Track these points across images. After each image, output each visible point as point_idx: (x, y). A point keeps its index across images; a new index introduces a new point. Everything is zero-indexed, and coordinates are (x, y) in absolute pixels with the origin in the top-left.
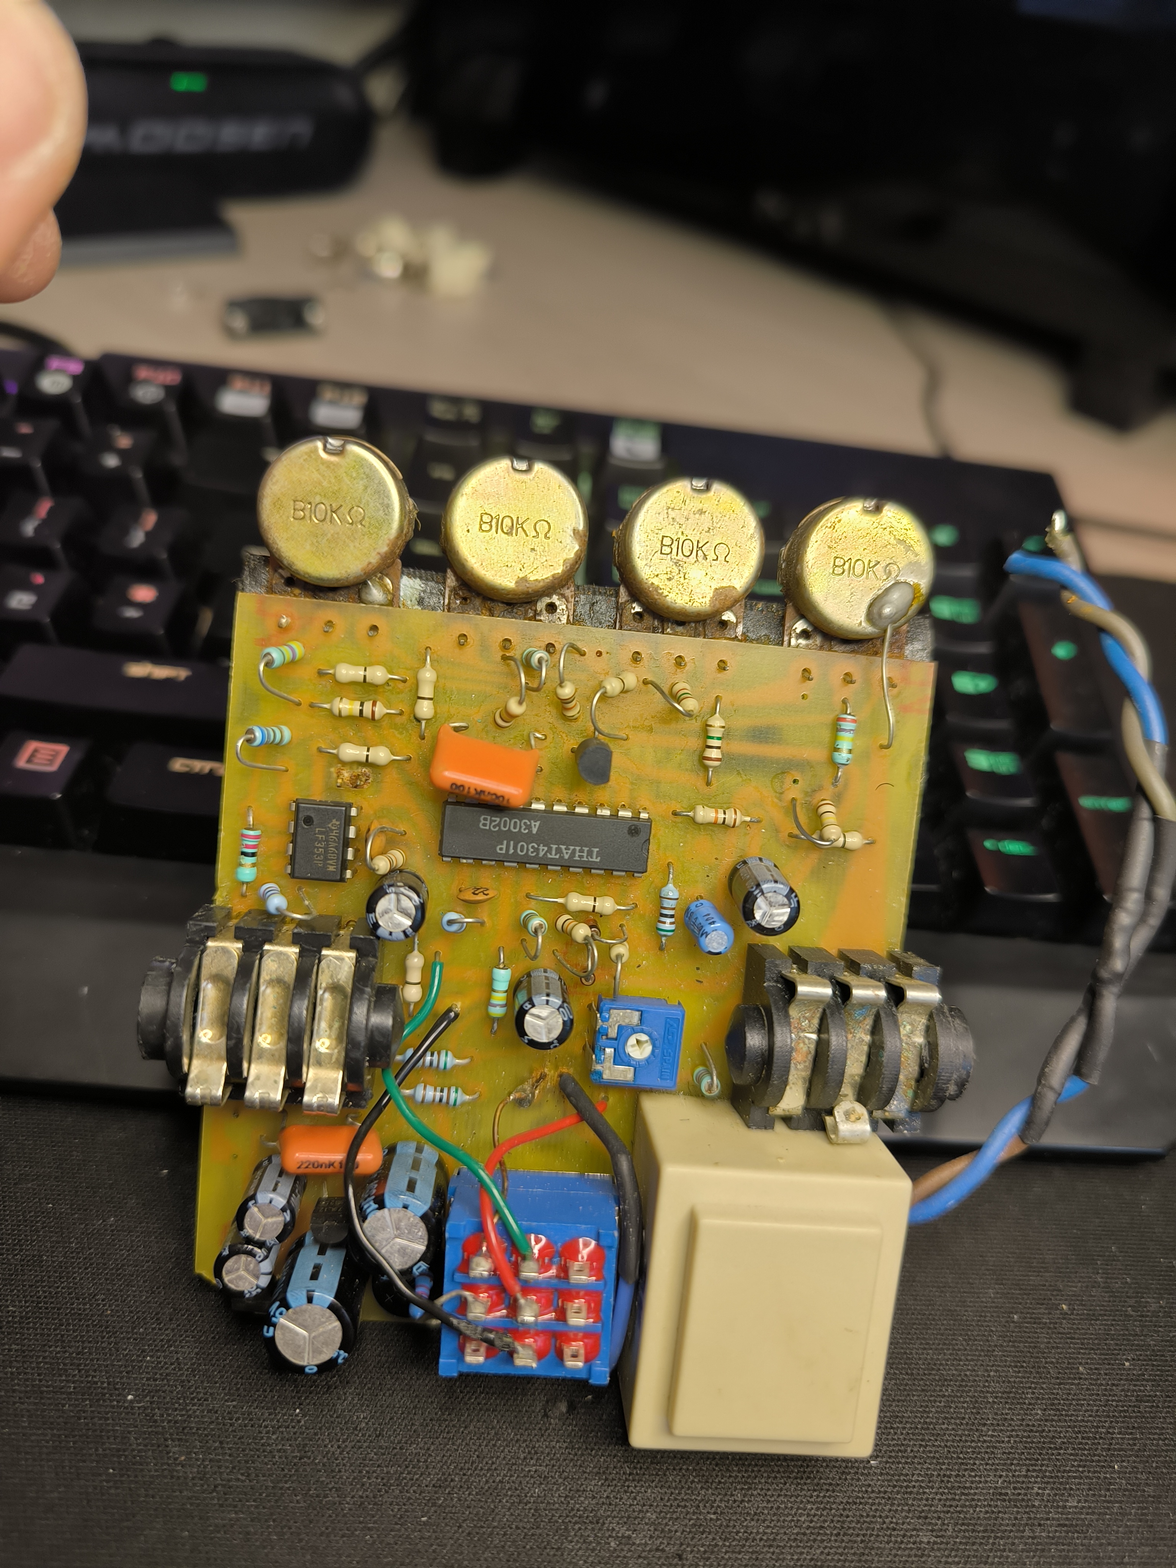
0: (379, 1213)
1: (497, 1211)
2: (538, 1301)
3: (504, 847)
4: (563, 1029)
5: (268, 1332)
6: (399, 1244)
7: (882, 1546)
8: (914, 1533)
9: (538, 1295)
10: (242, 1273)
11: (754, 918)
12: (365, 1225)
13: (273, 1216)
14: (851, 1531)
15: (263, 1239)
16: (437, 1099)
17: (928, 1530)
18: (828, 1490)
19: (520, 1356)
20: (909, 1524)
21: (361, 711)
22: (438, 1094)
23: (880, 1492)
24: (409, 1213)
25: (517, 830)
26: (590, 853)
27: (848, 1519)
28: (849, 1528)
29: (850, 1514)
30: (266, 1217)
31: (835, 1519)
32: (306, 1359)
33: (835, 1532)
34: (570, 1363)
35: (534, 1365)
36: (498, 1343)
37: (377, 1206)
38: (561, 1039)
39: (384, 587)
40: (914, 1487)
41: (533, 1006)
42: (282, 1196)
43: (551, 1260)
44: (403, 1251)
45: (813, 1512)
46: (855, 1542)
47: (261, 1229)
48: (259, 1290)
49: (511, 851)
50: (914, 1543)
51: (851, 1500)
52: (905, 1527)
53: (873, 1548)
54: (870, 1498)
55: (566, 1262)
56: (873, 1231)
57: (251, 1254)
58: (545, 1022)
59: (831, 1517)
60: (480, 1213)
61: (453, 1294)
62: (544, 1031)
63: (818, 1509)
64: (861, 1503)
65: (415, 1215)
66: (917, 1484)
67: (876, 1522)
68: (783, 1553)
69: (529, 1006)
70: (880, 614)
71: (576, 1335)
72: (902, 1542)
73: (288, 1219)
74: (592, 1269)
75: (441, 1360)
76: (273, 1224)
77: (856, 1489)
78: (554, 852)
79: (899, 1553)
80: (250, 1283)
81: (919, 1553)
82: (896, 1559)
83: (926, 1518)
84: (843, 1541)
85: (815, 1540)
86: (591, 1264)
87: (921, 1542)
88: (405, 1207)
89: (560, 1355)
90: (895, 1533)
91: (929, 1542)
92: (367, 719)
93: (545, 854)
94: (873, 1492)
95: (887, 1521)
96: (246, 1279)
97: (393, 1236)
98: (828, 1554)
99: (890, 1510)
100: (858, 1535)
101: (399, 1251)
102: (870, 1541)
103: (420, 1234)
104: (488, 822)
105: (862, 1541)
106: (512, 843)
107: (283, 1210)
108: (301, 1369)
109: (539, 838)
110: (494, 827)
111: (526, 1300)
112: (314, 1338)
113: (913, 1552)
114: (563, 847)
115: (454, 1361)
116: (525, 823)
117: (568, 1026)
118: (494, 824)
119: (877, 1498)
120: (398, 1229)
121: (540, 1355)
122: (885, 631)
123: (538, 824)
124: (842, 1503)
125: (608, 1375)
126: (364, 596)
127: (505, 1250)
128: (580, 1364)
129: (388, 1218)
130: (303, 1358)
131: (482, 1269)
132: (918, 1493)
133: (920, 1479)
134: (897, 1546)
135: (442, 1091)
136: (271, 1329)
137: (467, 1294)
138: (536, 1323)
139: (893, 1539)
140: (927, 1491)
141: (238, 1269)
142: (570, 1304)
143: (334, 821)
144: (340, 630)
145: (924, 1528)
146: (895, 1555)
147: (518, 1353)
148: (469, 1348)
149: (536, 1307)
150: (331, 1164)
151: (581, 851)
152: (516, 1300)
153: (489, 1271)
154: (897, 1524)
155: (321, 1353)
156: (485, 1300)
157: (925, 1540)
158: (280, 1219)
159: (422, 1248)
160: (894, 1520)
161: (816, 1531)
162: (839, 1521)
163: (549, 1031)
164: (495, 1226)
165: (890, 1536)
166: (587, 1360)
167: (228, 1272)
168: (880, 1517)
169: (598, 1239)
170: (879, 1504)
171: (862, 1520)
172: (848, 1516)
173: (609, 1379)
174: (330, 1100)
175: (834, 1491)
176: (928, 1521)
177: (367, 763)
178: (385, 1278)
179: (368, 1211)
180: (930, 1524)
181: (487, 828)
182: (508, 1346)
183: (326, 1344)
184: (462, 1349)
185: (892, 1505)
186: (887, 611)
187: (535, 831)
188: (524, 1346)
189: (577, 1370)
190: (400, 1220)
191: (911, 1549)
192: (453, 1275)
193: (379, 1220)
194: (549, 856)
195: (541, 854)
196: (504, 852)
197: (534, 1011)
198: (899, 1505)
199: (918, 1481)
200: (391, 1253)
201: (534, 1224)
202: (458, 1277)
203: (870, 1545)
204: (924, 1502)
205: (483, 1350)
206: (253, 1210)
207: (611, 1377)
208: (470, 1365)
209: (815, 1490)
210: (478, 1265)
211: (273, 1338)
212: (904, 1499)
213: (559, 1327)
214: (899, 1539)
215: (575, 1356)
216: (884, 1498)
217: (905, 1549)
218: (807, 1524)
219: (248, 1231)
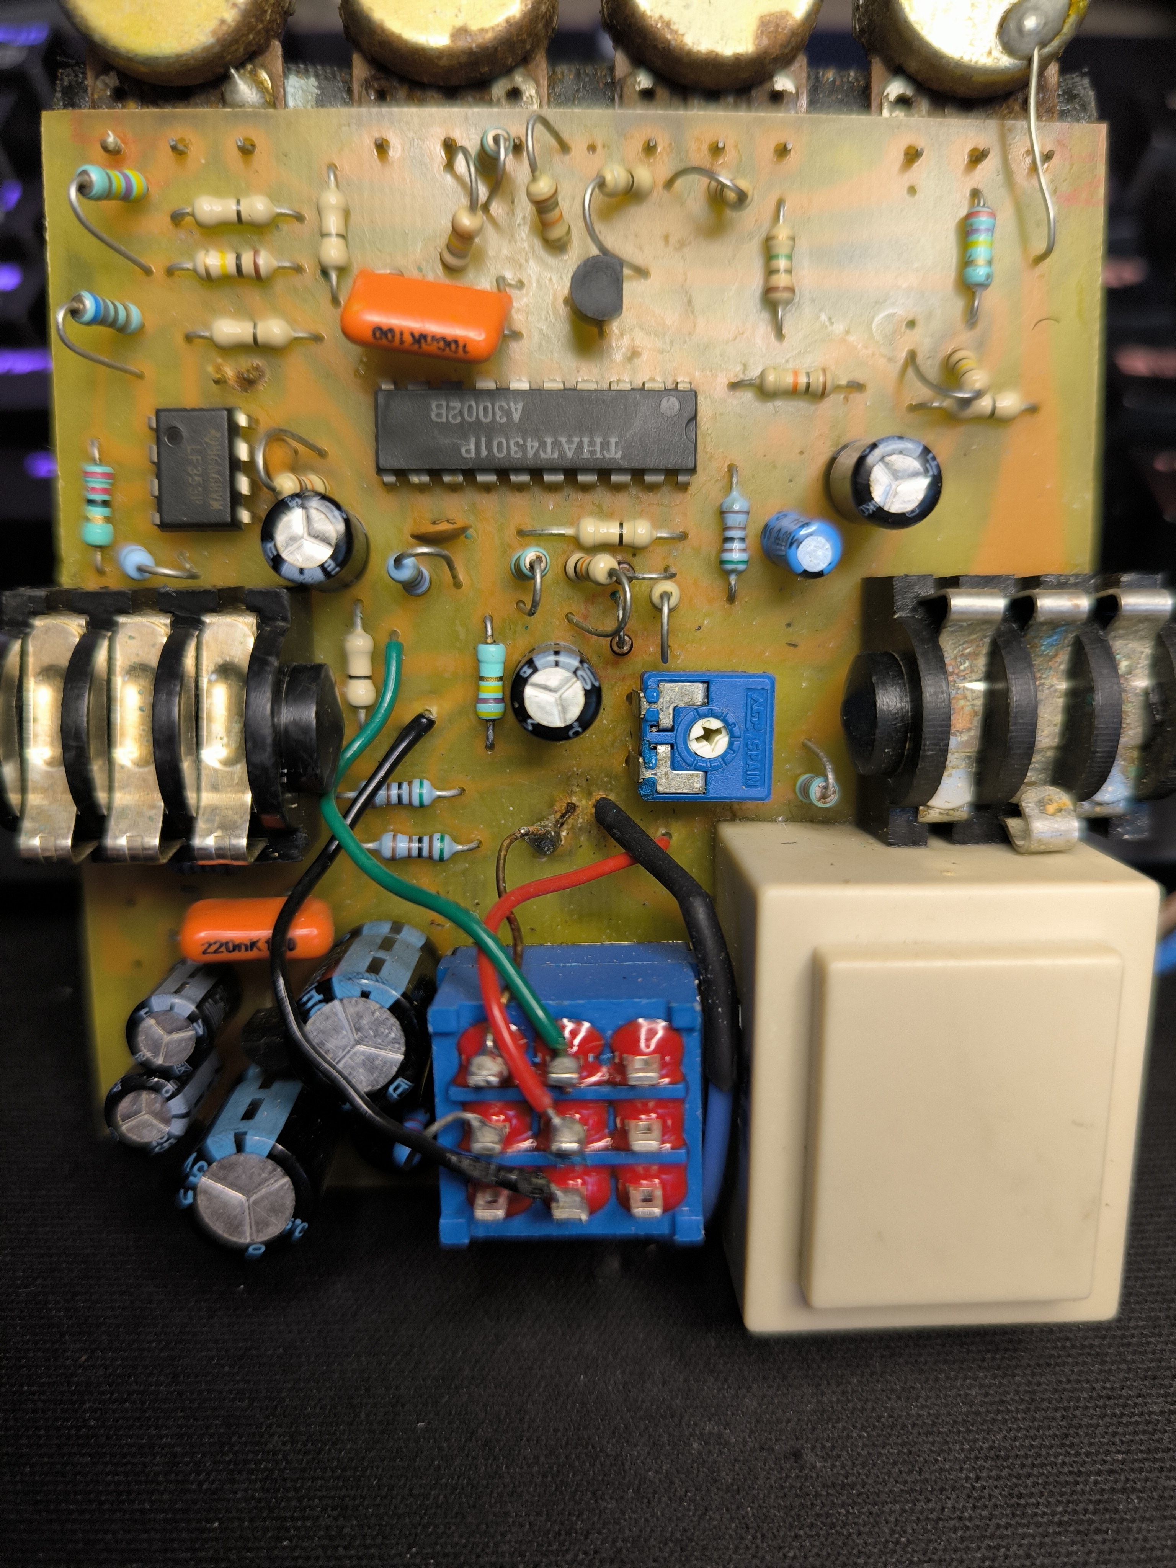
0: (327, 1008)
1: (508, 987)
2: (584, 1121)
3: (472, 447)
4: (586, 704)
5: (185, 1198)
6: (363, 1053)
7: (1094, 1422)
8: (1140, 1400)
9: (585, 1112)
10: (146, 1117)
11: (872, 499)
12: (309, 1027)
13: (179, 1029)
14: (1045, 1405)
15: (167, 1064)
16: (415, 853)
17: (1159, 1395)
18: (1007, 1350)
19: (561, 1204)
20: (1130, 1388)
21: (239, 268)
22: (415, 846)
23: (1083, 1347)
24: (372, 1004)
25: (488, 420)
26: (605, 445)
27: (1041, 1388)
28: (1043, 1400)
29: (1043, 1380)
30: (170, 1032)
31: (1021, 1389)
32: (248, 1234)
33: (1022, 1407)
34: (640, 1210)
35: (584, 1217)
36: (524, 1186)
37: (321, 997)
38: (586, 719)
39: (259, 85)
40: (1133, 1336)
41: (536, 670)
42: (189, 999)
43: (597, 1057)
44: (370, 1063)
45: (987, 1381)
46: (1054, 1419)
47: (163, 1050)
48: (172, 1141)
49: (484, 452)
50: (1141, 1414)
51: (1041, 1362)
52: (1124, 1393)
53: (1080, 1426)
54: (1069, 1356)
55: (621, 1059)
56: (1109, 961)
57: (156, 1089)
58: (557, 695)
59: (1014, 1387)
60: (479, 993)
61: (449, 1118)
62: (556, 711)
63: (994, 1377)
64: (1057, 1364)
65: (382, 1007)
66: (1136, 1332)
67: (1082, 1389)
68: (946, 1442)
69: (529, 671)
70: (1020, 29)
71: (647, 1169)
72: (1122, 1415)
73: (201, 1032)
74: (664, 1065)
75: (442, 1221)
76: (180, 1041)
77: (1049, 1345)
78: (549, 449)
79: (1120, 1430)
80: (159, 1131)
81: (1150, 1428)
82: (1117, 1440)
83: (1154, 1378)
84: (1034, 1419)
85: (994, 1421)
86: (663, 1058)
87: (1150, 1413)
88: (365, 995)
89: (624, 1202)
90: (1112, 1402)
91: (1162, 1413)
92: (249, 277)
93: (537, 451)
94: (1073, 1347)
95: (1098, 1386)
96: (152, 1125)
97: (352, 1042)
98: (1015, 1439)
99: (1101, 1371)
100: (1056, 1409)
101: (364, 1064)
102: (1075, 1416)
103: (393, 1035)
104: (444, 411)
105: (1063, 1418)
106: (483, 440)
107: (192, 1019)
108: (240, 1251)
109: (526, 428)
110: (454, 417)
111: (564, 1119)
112: (255, 1203)
113: (1141, 1427)
114: (563, 440)
115: (462, 1220)
116: (501, 408)
117: (593, 696)
118: (452, 413)
119: (1080, 1355)
120: (358, 1030)
121: (593, 1205)
122: (1030, 60)
123: (520, 406)
124: (1029, 1365)
125: (702, 1227)
126: (228, 97)
127: (526, 1047)
128: (657, 1211)
129: (342, 1015)
130: (242, 1233)
131: (485, 1073)
132: (1140, 1344)
133: (1141, 1323)
134: (1115, 1420)
135: (420, 840)
136: (190, 1193)
137: (470, 1116)
138: (581, 1152)
139: (1109, 1411)
140: (1153, 1340)
141: (137, 1112)
142: (633, 1123)
143: (213, 432)
144: (197, 152)
145: (1154, 1392)
146: (1115, 1434)
147: (557, 1201)
148: (481, 1200)
149: (579, 1129)
150: (253, 945)
151: (592, 443)
152: (549, 1121)
153: (499, 1075)
154: (1113, 1389)
155: (267, 1224)
156: (500, 1125)
157: (1156, 1409)
158: (189, 1033)
159: (400, 1057)
160: (1108, 1385)
161: (994, 1407)
162: (1027, 1392)
163: (564, 709)
164: (504, 1009)
165: (1105, 1407)
166: (667, 1208)
167: (126, 1118)
168: (1088, 1381)
169: (669, 1018)
170: (1084, 1363)
171: (1060, 1388)
172: (1039, 1384)
173: (703, 1232)
174: (234, 842)
175: (1015, 1350)
176: (1158, 1381)
177: (256, 347)
178: (347, 1106)
179: (310, 1004)
180: (1161, 1386)
181: (444, 420)
182: (541, 1190)
183: (274, 1210)
184: (470, 1203)
185: (1104, 1363)
186: (1030, 23)
187: (516, 417)
188: (566, 1190)
189: (649, 1221)
190: (359, 1016)
191: (1137, 1423)
192: (447, 1090)
193: (327, 1018)
194: (543, 455)
195: (531, 453)
196: (473, 455)
197: (537, 678)
198: (1113, 1363)
199: (1138, 1326)
200: (353, 1068)
201: (567, 1003)
202: (456, 1093)
203: (1075, 1421)
204: (1151, 1356)
205: (502, 1200)
206: (149, 1024)
207: (705, 1229)
208: (486, 1224)
209: (988, 1351)
210: (480, 1067)
211: (193, 1208)
212: (1120, 1354)
213: (620, 1159)
214: (1117, 1411)
215: (648, 1200)
216: (1089, 1354)
217: (1127, 1425)
218: (979, 1398)
219: (146, 1053)
